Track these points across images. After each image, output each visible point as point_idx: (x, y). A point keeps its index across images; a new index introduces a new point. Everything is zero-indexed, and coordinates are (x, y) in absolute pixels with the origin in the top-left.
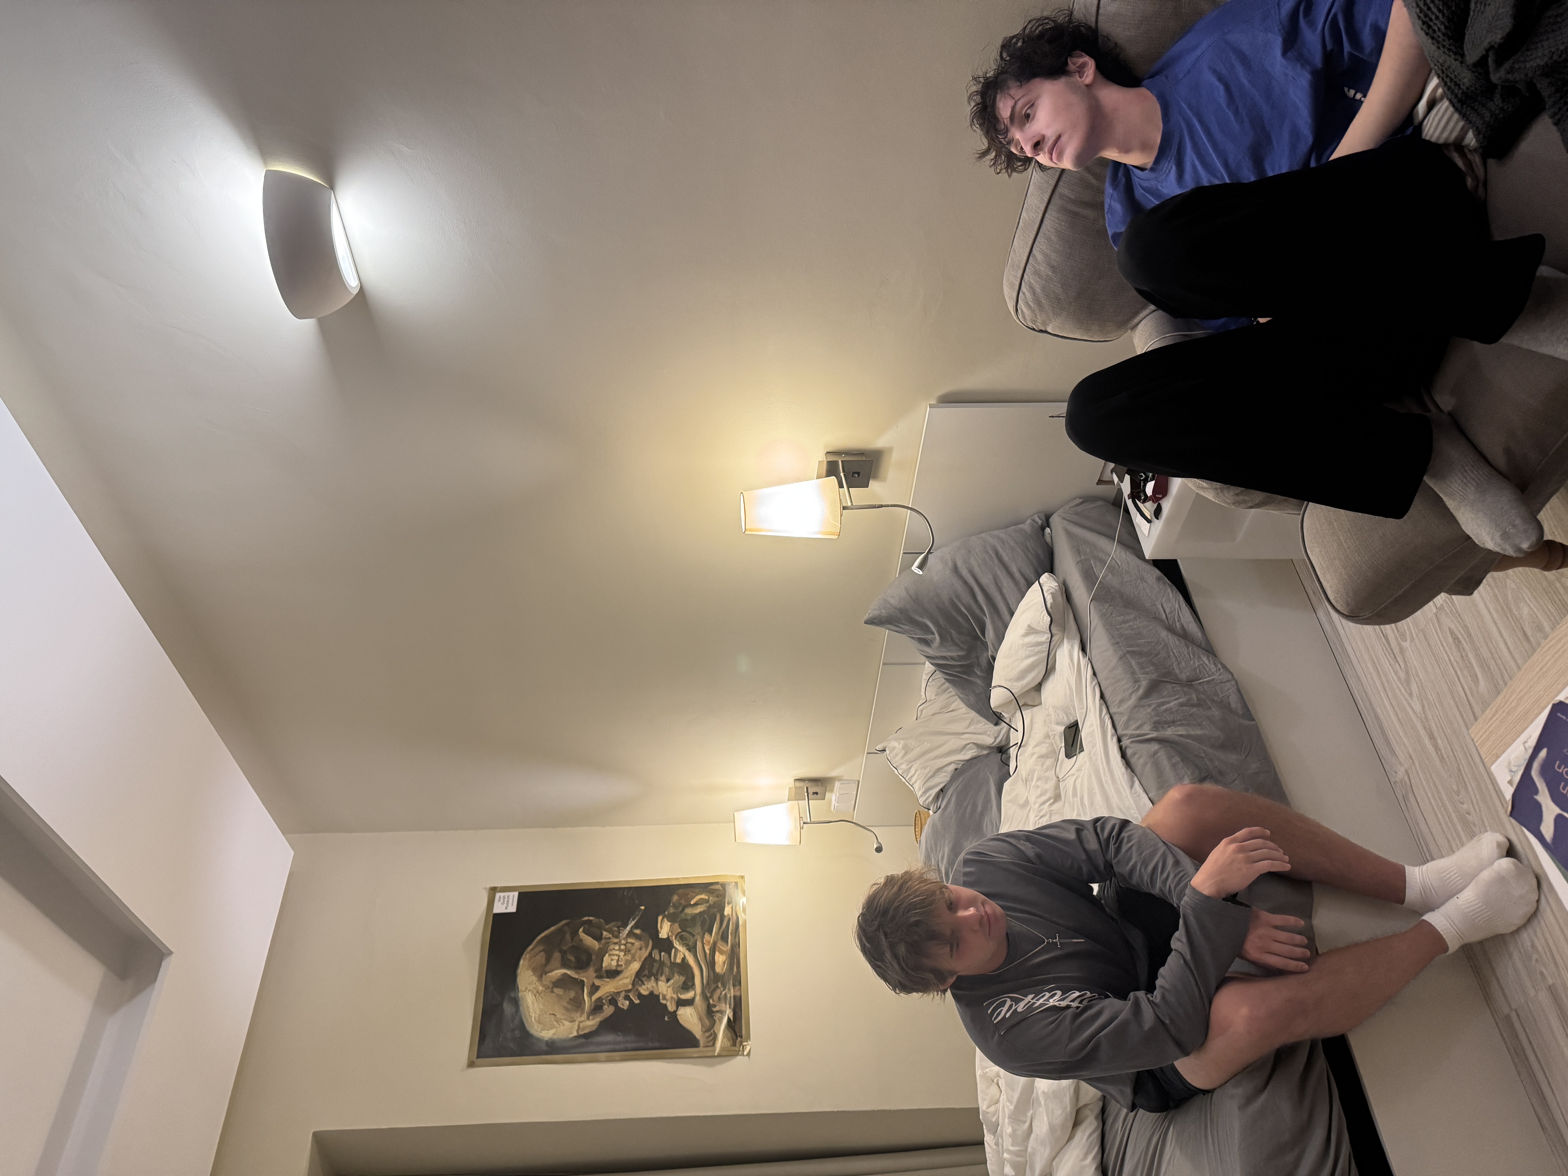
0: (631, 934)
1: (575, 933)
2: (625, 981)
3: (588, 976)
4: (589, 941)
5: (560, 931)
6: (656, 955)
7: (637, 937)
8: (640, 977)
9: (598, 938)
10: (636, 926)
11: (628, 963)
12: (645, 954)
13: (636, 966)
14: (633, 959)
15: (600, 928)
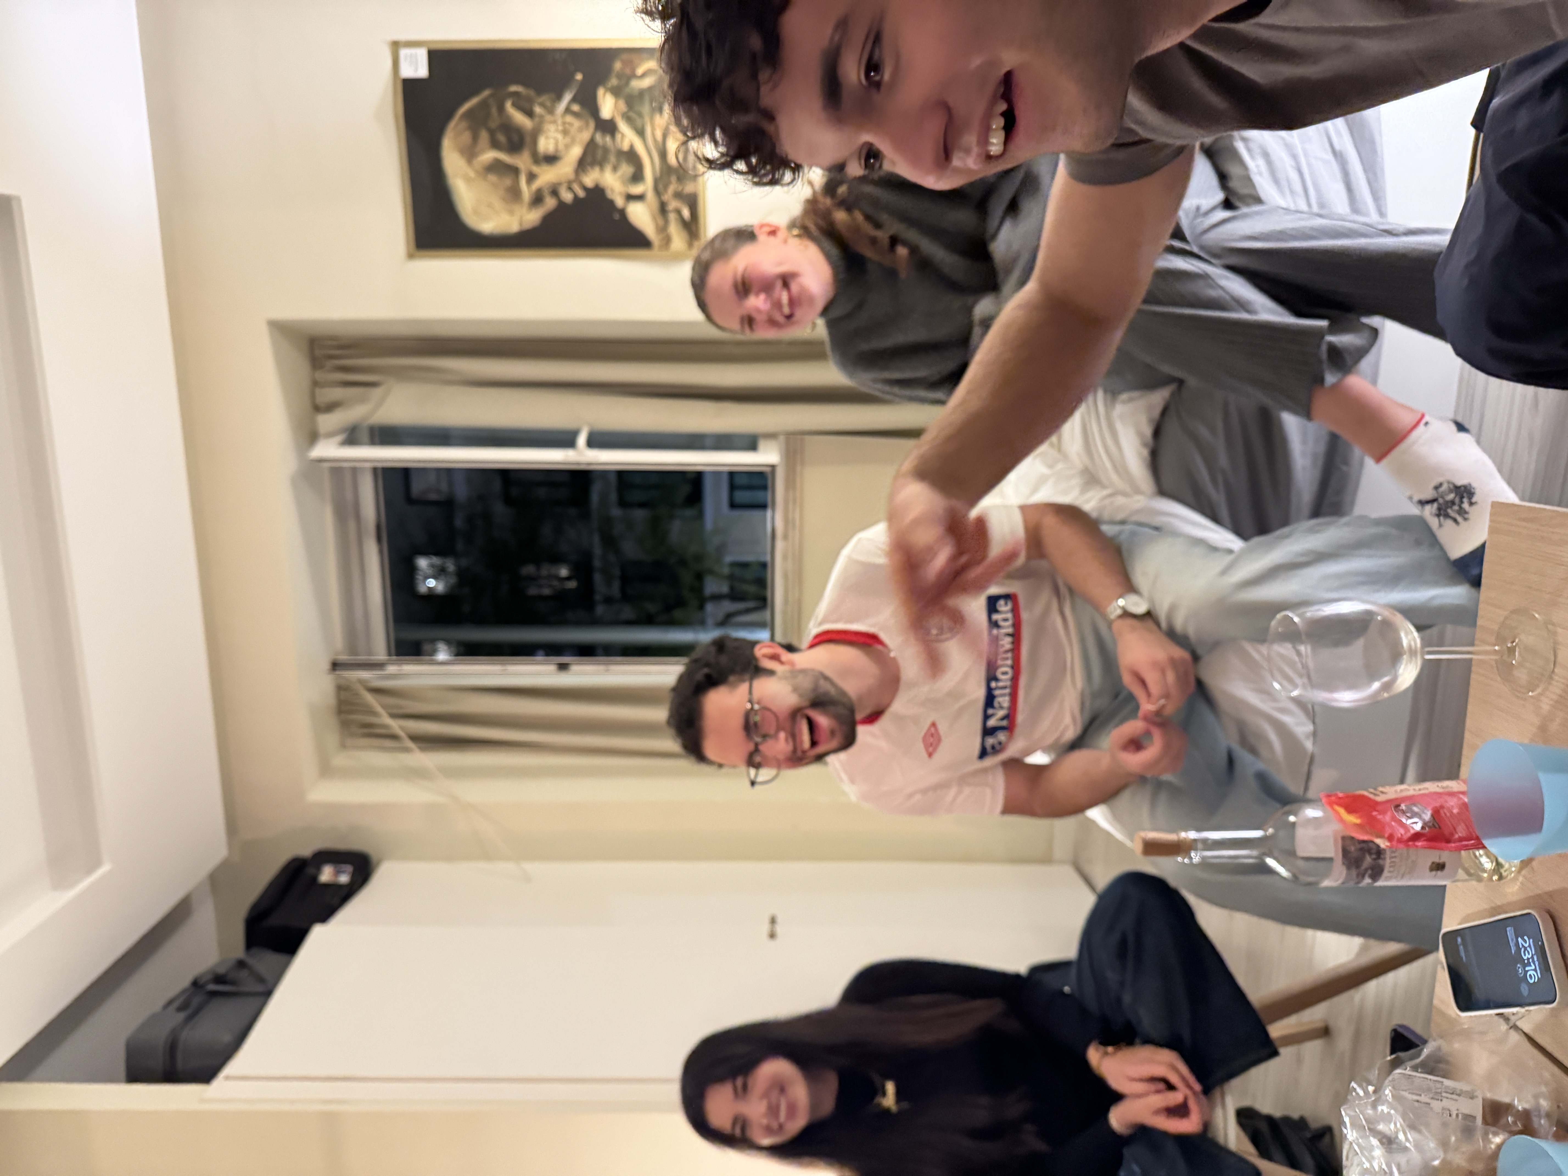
0: (568, 110)
1: (501, 109)
2: (565, 169)
3: (522, 161)
4: (519, 118)
5: (484, 104)
6: (599, 138)
7: (576, 115)
8: (583, 164)
9: (530, 114)
10: (574, 100)
11: (568, 147)
12: (586, 136)
13: (576, 151)
14: (573, 141)
15: (531, 101)
